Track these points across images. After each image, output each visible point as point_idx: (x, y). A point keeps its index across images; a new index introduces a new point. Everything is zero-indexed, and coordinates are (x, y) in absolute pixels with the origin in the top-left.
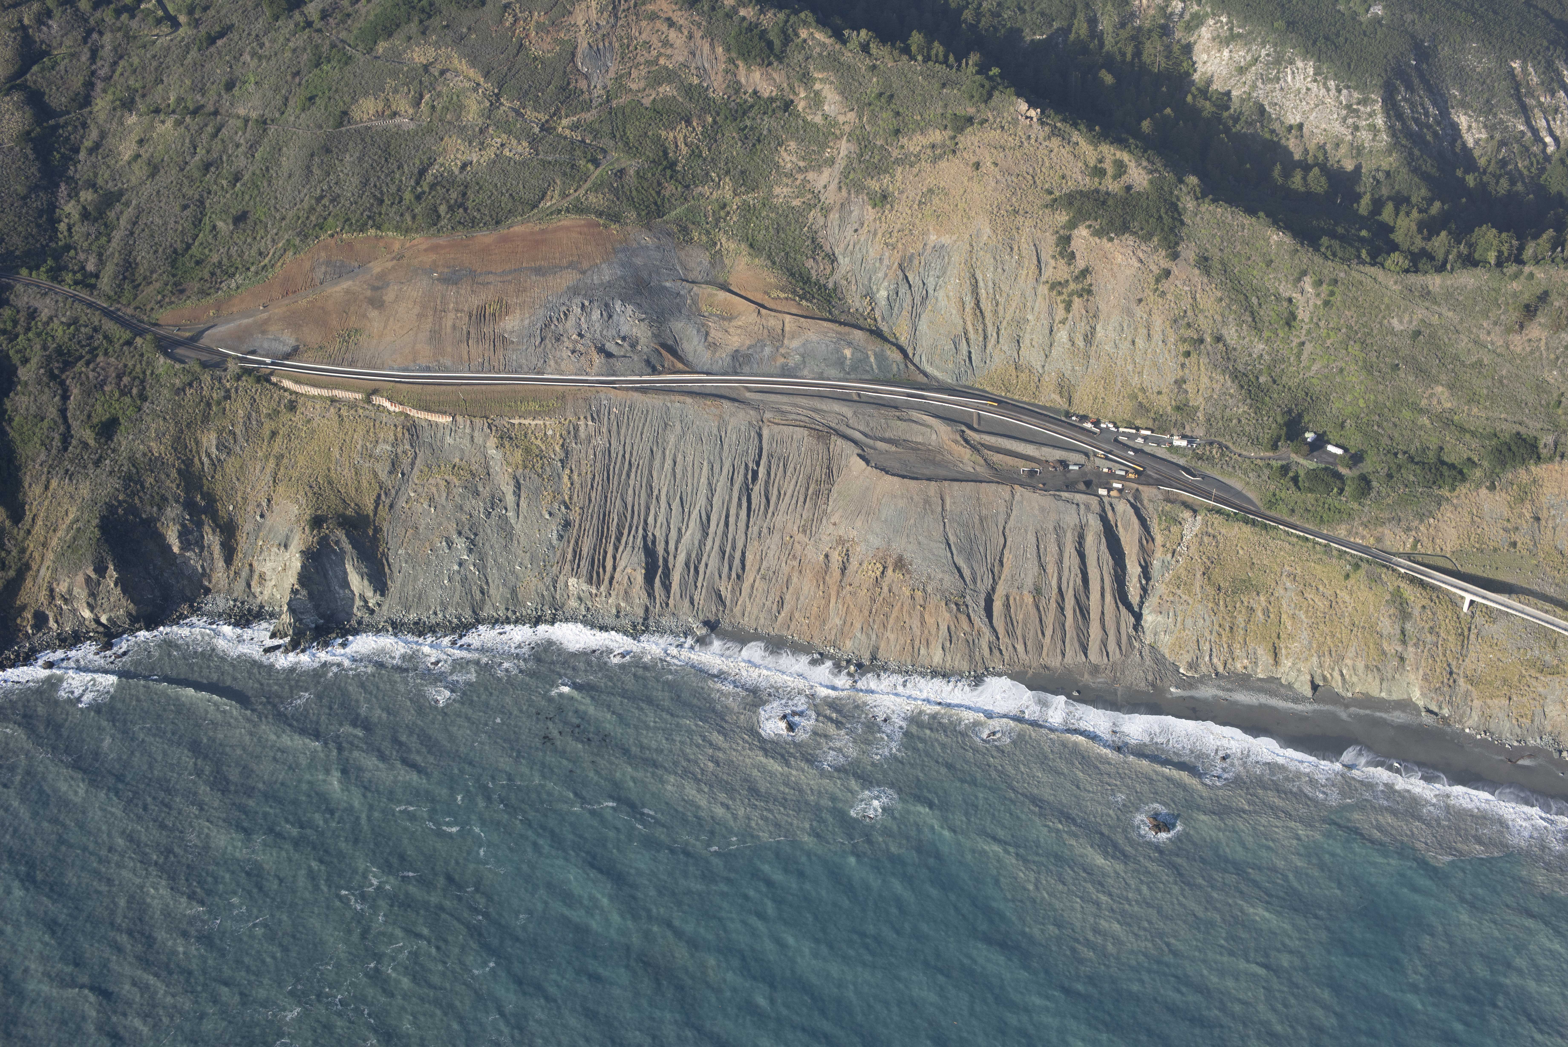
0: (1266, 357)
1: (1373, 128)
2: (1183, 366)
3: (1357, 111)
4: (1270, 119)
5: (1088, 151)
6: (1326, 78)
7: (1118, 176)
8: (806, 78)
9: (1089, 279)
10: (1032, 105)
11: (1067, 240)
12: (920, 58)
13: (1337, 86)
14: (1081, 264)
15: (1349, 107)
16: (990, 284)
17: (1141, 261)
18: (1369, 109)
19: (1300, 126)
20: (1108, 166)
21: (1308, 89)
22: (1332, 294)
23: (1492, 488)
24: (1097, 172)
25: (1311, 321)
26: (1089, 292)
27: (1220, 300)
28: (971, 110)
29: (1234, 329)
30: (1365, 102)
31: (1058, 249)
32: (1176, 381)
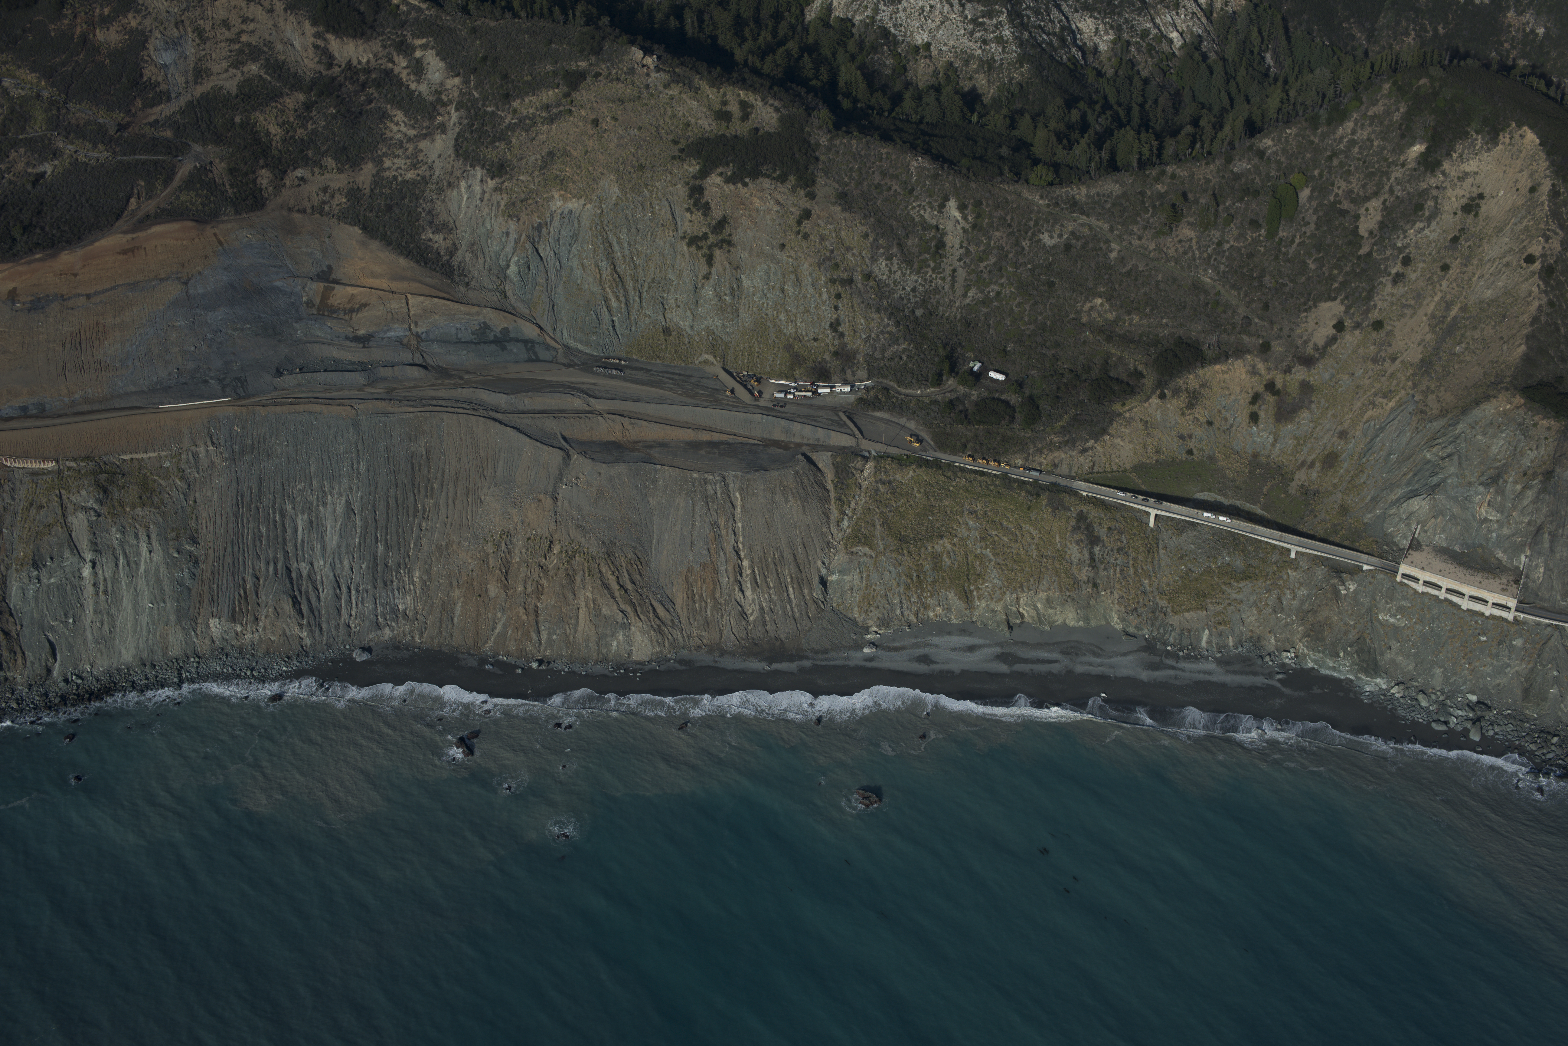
0: (921, 289)
1: (1000, 40)
2: (836, 308)
3: (983, 24)
4: (896, 43)
5: (711, 94)
7: (745, 117)
8: (404, 48)
9: (727, 230)
10: (647, 52)
11: (700, 190)
12: (523, 14)
14: (717, 214)
15: (974, 21)
16: (626, 245)
17: (779, 203)
18: (995, 21)
19: (928, 45)
20: (734, 108)
21: (931, 7)
22: (978, 216)
23: (1162, 396)
24: (723, 116)
25: (962, 247)
26: (729, 243)
27: (866, 236)
28: (583, 64)
29: (884, 264)
30: (990, 14)
31: (692, 201)
32: (831, 325)
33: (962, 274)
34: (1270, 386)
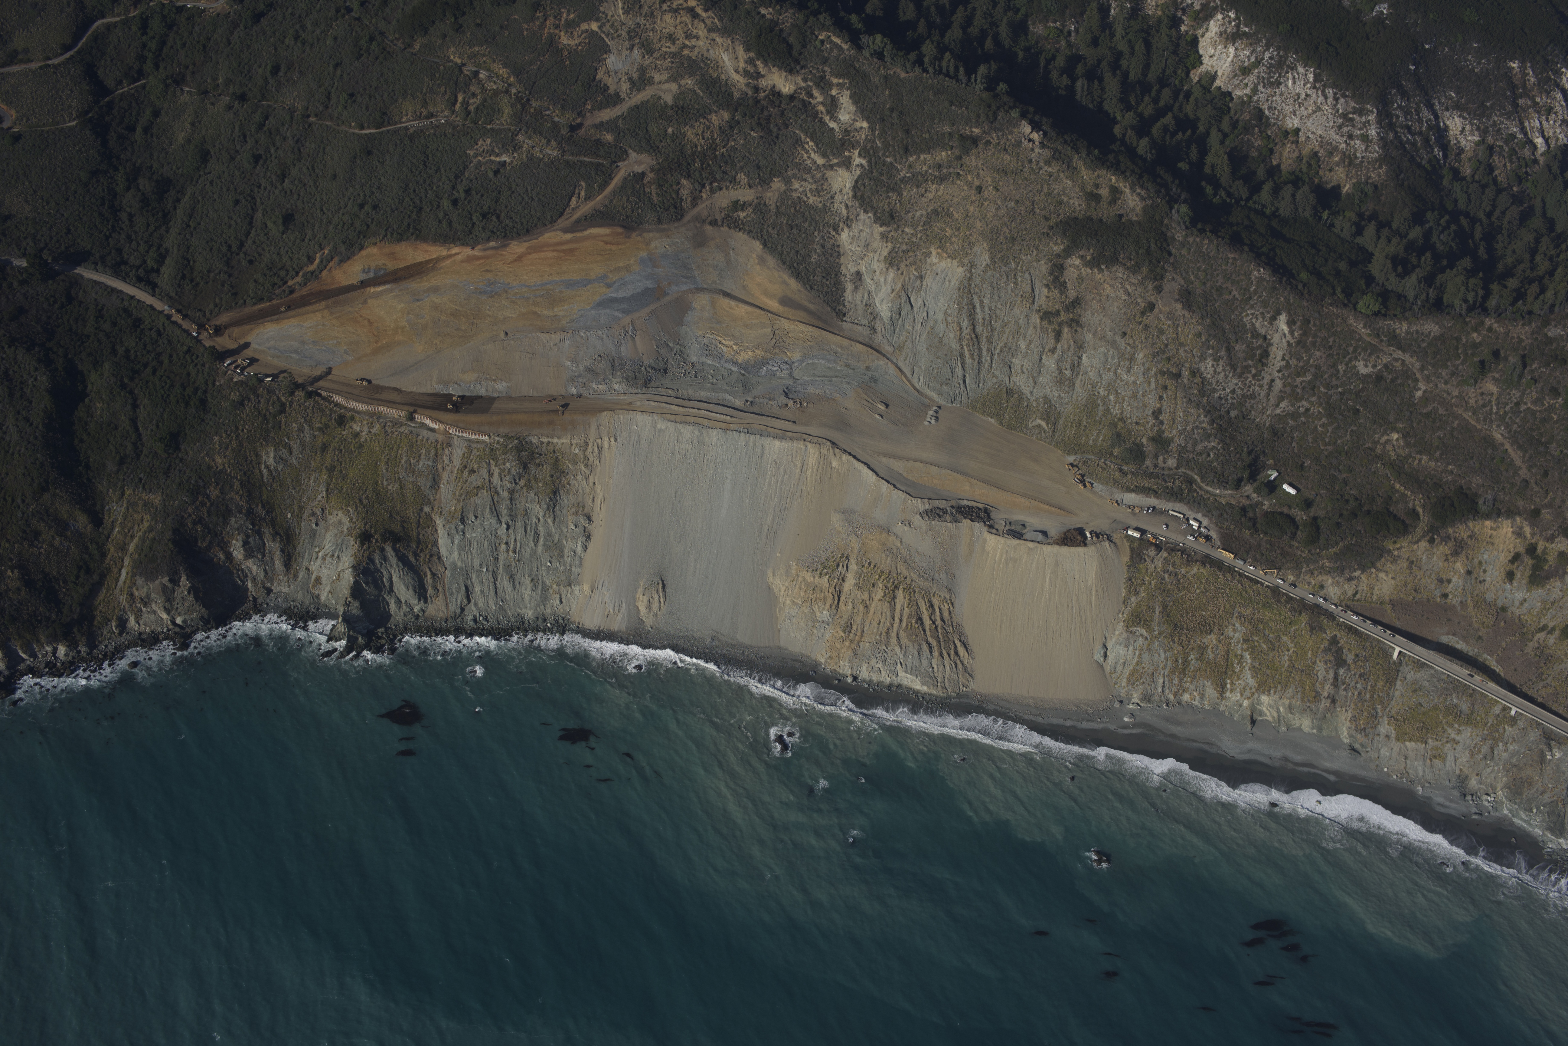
0: (1239, 392)
1: (1365, 138)
2: (1161, 398)
3: (1352, 120)
4: (1268, 125)
5: (1086, 174)
6: (1325, 86)
7: (1113, 201)
8: (823, 84)
9: (1078, 310)
10: (1036, 127)
11: (1061, 268)
12: (931, 70)
13: (1335, 94)
14: (1072, 293)
15: (1344, 116)
16: (987, 309)
17: (1128, 293)
18: (1363, 119)
19: (1297, 131)
20: (1104, 192)
21: (1307, 95)
22: (1305, 334)
23: (1431, 541)
24: (1093, 197)
25: (1283, 359)
26: (1077, 322)
27: (1199, 335)
28: (976, 131)
29: (1210, 364)
30: (1361, 112)
31: (1051, 278)
32: (1154, 413)
33: (1278, 384)
34: (1531, 550)
